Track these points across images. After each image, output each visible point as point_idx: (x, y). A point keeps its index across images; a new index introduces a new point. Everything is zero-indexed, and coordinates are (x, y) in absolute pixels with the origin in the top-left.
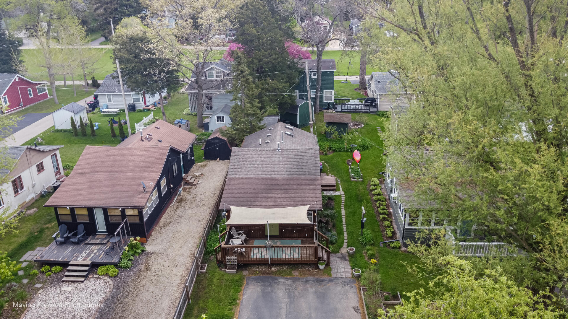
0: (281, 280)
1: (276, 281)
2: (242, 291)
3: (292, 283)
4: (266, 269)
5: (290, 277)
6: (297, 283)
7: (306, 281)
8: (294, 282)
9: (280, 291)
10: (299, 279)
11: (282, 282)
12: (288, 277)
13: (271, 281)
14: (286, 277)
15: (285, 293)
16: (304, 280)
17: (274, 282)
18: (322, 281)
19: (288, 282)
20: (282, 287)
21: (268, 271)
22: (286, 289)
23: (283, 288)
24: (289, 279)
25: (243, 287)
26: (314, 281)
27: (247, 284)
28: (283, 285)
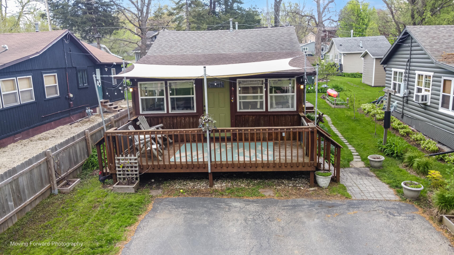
0: (235, 204)
1: (223, 205)
2: (137, 224)
3: (260, 209)
4: (202, 186)
5: (255, 198)
6: (273, 210)
7: (294, 207)
8: (265, 207)
9: (231, 224)
10: (277, 202)
11: (235, 207)
12: (251, 199)
13: (210, 206)
14: (245, 198)
15: (245, 227)
16: (290, 204)
17: (219, 207)
18: (333, 206)
19: (252, 207)
20: (236, 216)
21: (206, 189)
22: (245, 220)
23: (239, 218)
24: (253, 201)
25: (142, 217)
26: (311, 206)
27: (154, 210)
28: (239, 212)
